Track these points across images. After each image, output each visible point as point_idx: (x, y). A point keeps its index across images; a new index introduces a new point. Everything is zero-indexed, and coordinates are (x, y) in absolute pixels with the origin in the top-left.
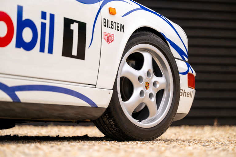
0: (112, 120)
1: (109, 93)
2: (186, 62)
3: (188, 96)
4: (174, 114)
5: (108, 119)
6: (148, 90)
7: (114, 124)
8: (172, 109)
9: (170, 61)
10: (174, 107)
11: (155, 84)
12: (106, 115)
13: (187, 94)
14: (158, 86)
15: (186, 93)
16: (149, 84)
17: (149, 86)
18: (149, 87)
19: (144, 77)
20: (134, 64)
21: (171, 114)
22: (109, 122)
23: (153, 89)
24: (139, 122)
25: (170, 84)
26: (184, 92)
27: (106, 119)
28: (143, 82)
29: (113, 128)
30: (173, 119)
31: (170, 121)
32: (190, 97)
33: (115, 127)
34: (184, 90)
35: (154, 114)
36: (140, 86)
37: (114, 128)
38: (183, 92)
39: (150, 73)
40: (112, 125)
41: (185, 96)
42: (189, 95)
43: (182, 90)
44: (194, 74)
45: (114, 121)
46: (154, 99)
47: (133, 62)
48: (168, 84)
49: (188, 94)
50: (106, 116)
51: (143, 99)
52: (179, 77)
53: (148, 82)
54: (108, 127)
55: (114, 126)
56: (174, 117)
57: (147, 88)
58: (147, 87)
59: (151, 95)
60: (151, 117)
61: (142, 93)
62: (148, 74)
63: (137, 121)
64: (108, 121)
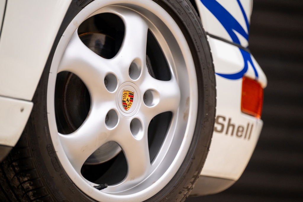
0: (26, 179)
1: (22, 110)
2: (242, 49)
3: (240, 134)
4: (194, 177)
5: (17, 174)
6: (129, 110)
7: (31, 188)
8: (188, 164)
9: (194, 42)
10: (194, 158)
11: (148, 96)
12: (14, 164)
13: (238, 131)
14: (156, 102)
15: (234, 126)
16: (131, 95)
17: (132, 100)
18: (133, 103)
19: (122, 76)
20: (103, 43)
21: (184, 177)
22: (21, 184)
23: (142, 110)
24: (100, 189)
25: (188, 99)
26: (229, 125)
27: (12, 175)
28: (118, 91)
29: (28, 198)
30: (189, 190)
31: (180, 193)
32: (245, 137)
33: (34, 195)
34: (230, 120)
35: (141, 173)
36: (108, 99)
37: (32, 198)
38: (226, 124)
39: (138, 66)
40: (27, 191)
41: (232, 134)
42: (243, 131)
43: (224, 119)
44: (263, 80)
45: (32, 180)
46: (142, 135)
47: (101, 38)
48: (183, 99)
49: (241, 129)
50: (13, 167)
51: (113, 132)
52: (215, 85)
53: (132, 90)
54: (17, 196)
55: (31, 193)
56: (193, 183)
57: (125, 106)
58: (127, 102)
59: (135, 125)
60: (133, 178)
61: (111, 117)
62: (133, 70)
63: (95, 187)
64: (19, 179)
